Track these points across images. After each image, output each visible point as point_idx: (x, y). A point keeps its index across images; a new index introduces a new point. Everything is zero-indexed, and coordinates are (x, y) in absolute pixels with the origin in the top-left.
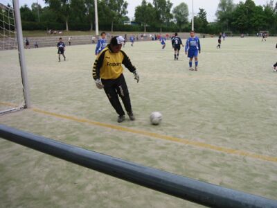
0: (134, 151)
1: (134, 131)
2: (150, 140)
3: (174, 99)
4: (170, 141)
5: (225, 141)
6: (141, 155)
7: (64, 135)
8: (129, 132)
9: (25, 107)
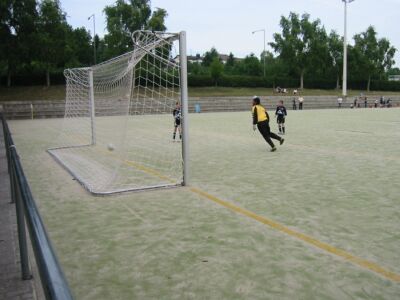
0: (268, 255)
1: (288, 231)
2: (300, 246)
3: (386, 196)
4: (325, 252)
6: (272, 262)
7: (202, 223)
8: (281, 232)
9: (183, 184)
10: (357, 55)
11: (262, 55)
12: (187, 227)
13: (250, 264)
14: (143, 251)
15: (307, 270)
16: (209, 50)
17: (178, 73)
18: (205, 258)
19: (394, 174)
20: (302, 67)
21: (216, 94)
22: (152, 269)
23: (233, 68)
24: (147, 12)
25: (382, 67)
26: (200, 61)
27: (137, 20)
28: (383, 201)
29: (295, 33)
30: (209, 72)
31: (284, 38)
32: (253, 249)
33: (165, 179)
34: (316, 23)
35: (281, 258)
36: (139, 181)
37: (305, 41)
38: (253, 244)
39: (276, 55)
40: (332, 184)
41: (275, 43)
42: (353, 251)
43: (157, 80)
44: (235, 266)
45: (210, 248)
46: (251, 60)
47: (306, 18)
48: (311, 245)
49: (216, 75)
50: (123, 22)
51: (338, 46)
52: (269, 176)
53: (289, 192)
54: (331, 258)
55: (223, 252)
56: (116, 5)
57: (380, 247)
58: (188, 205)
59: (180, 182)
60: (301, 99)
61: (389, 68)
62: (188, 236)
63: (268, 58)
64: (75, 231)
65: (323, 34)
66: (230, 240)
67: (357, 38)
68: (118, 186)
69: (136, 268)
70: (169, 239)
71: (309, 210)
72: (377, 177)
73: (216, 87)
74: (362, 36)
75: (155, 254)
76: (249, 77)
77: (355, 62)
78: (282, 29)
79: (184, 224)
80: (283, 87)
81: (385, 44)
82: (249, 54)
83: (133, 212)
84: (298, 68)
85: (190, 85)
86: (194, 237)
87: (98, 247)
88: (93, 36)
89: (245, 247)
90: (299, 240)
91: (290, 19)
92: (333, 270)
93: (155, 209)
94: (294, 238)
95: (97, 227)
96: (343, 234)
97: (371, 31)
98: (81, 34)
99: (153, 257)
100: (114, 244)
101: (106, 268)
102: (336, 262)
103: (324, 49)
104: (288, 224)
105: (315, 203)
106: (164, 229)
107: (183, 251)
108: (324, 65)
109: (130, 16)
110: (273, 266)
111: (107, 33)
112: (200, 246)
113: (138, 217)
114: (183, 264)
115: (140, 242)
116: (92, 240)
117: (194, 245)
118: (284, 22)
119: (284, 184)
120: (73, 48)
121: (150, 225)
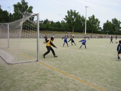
0: (64, 84)
1: (70, 76)
3: (98, 65)
4: (81, 82)
5: (107, 86)
6: (65, 86)
7: (43, 73)
8: (68, 76)
9: (37, 61)
10: (89, 23)
11: (61, 22)
12: (38, 75)
13: (59, 86)
14: (24, 83)
15: (76, 88)
16: (46, 19)
17: (36, 26)
18: (44, 85)
19: (100, 58)
20: (73, 26)
21: (48, 33)
22: (27, 88)
23: (53, 25)
24: (27, 7)
25: (96, 27)
26: (43, 23)
27: (24, 9)
28: (97, 66)
29: (71, 15)
30: (45, 26)
31: (68, 17)
32: (59, 82)
33: (31, 59)
34: (78, 13)
35: (68, 84)
36: (23, 59)
37: (74, 18)
38: (59, 80)
39: (66, 22)
40: (83, 61)
41: (66, 18)
42: (90, 82)
43: (30, 28)
44: (54, 87)
45: (46, 81)
46: (58, 23)
47: (75, 11)
48: (77, 80)
49: (47, 27)
50: (19, 9)
51: (84, 20)
52: (64, 59)
53: (70, 64)
54: (83, 84)
55: (50, 83)
56: (17, 4)
57: (97, 80)
58: (38, 68)
59: (36, 60)
60: (73, 35)
61: (98, 27)
62: (39, 78)
63: (63, 23)
64: (2, 76)
65: (80, 16)
66: (52, 79)
67: (89, 18)
68: (16, 61)
69: (22, 88)
70: (33, 79)
71: (76, 69)
72: (96, 59)
73: (47, 31)
74: (91, 17)
75: (28, 84)
76: (58, 28)
77: (89, 25)
78: (68, 14)
79: (38, 74)
80: (68, 31)
81: (97, 20)
82: (58, 21)
83: (21, 70)
84: (72, 26)
85: (40, 30)
86: (41, 78)
87: (10, 81)
88: (9, 13)
89: (57, 81)
90: (74, 79)
91: (70, 11)
92: (84, 88)
93: (28, 69)
94: (72, 78)
95: (9, 75)
96: (86, 77)
97: (93, 16)
98: (6, 12)
99: (28, 85)
100: (15, 80)
101: (12, 89)
102: (85, 85)
103: (80, 21)
104: (70, 74)
105: (78, 67)
106: (31, 75)
107: (38, 83)
108: (80, 26)
109: (21, 8)
110: (65, 87)
111: (14, 12)
112: (43, 81)
113: (23, 71)
114: (37, 87)
115: (23, 80)
116: (7, 79)
117: (41, 81)
118: (68, 12)
119: (68, 61)
120: (3, 16)
121: (26, 74)
